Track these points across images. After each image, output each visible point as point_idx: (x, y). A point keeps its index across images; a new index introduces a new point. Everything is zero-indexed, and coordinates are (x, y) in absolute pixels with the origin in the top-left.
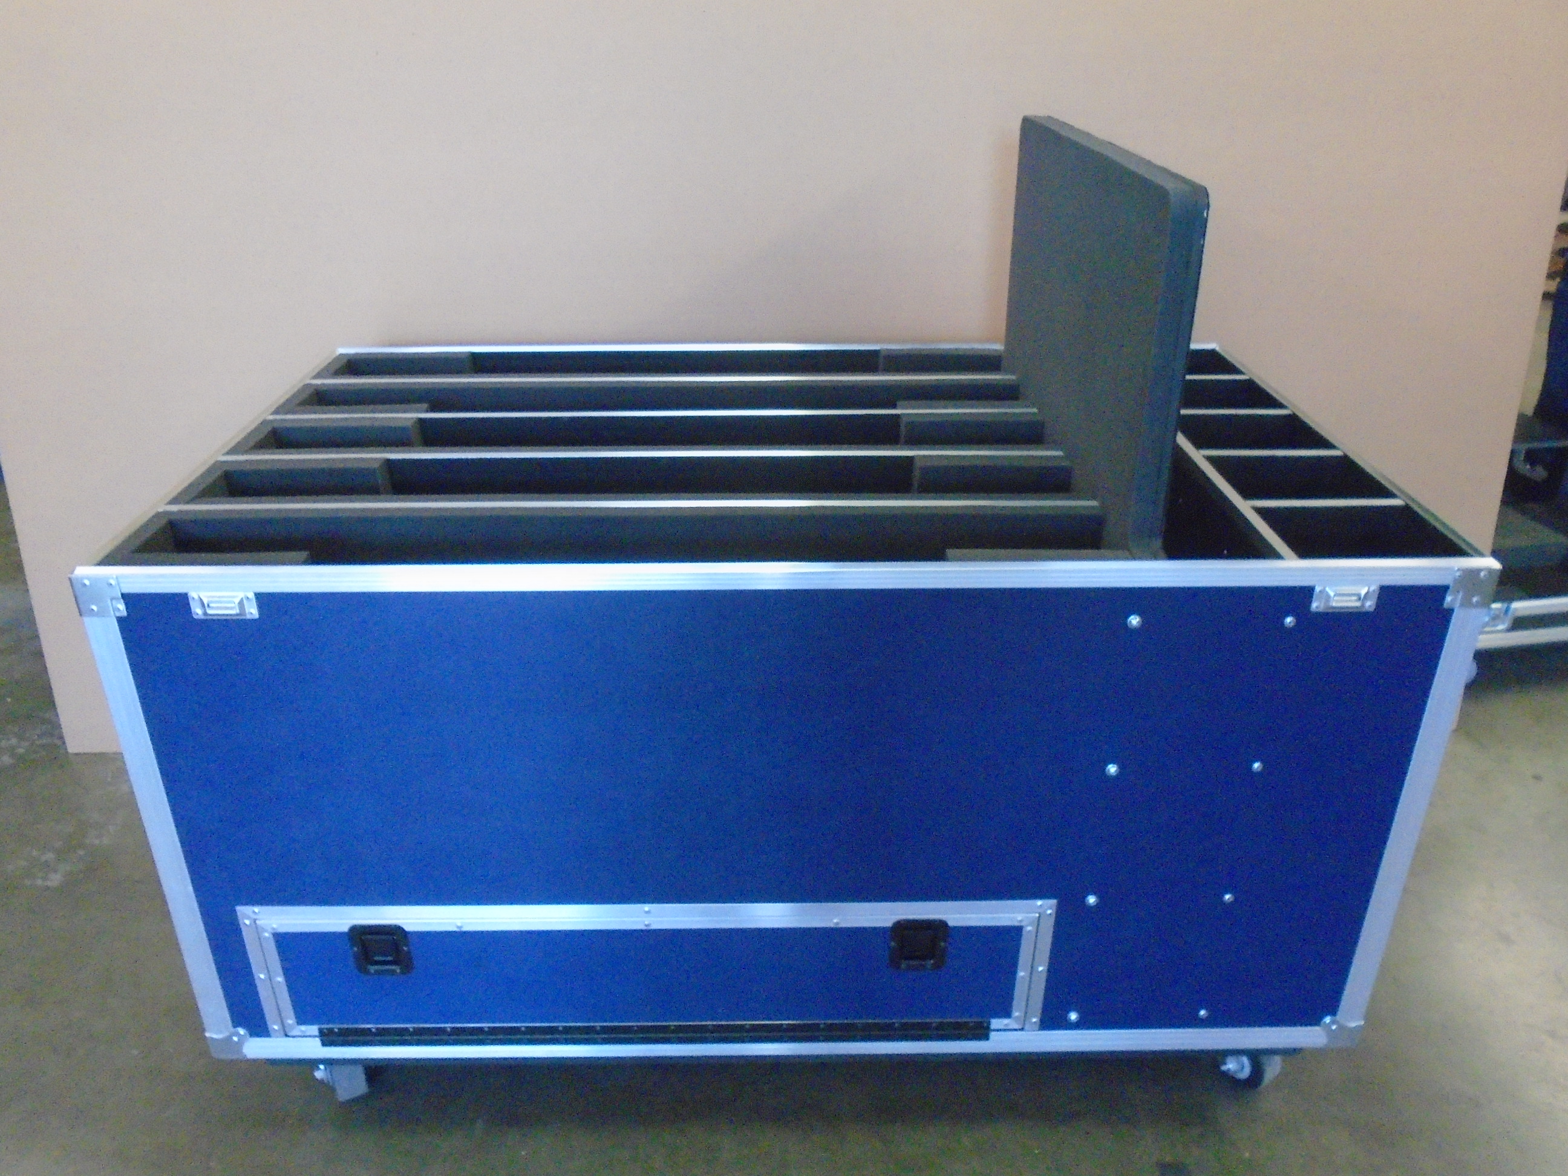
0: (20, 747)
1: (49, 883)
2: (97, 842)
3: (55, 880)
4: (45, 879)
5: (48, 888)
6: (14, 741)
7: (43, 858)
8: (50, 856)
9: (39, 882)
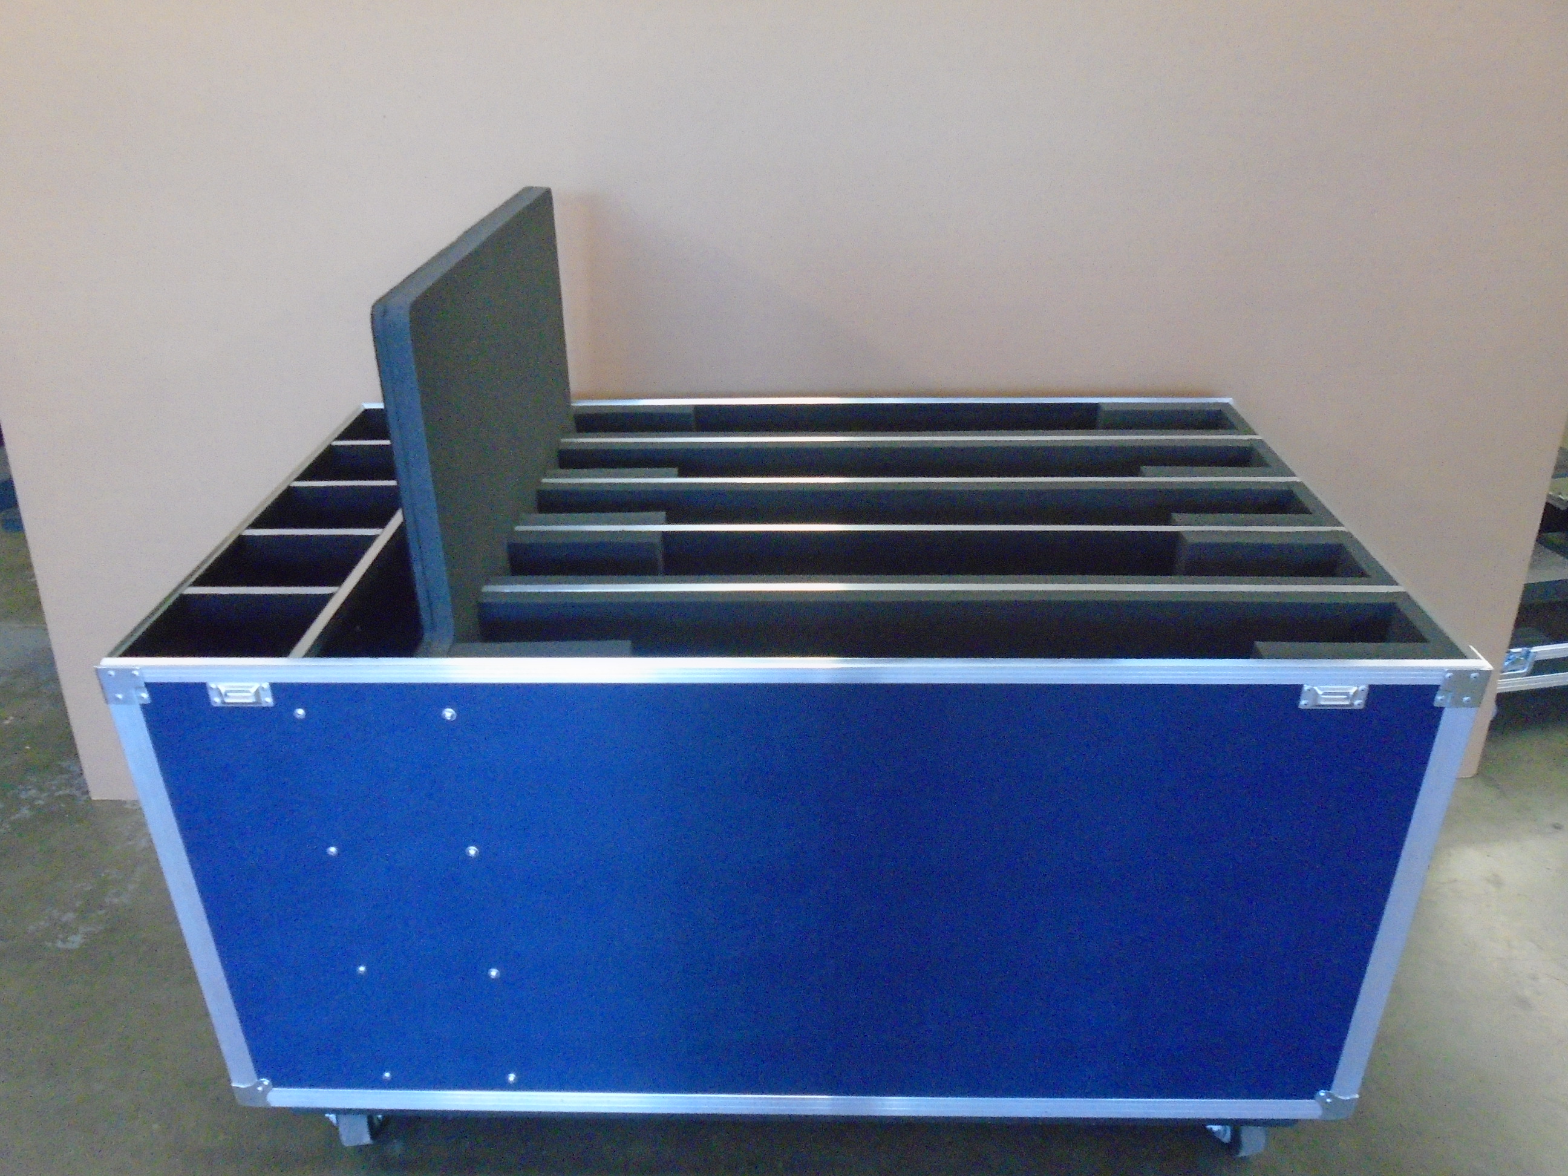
0: (39, 799)
1: (69, 946)
2: (116, 901)
3: (76, 941)
4: (64, 941)
5: (68, 951)
6: (33, 792)
7: (64, 919)
8: (70, 916)
9: (60, 944)
